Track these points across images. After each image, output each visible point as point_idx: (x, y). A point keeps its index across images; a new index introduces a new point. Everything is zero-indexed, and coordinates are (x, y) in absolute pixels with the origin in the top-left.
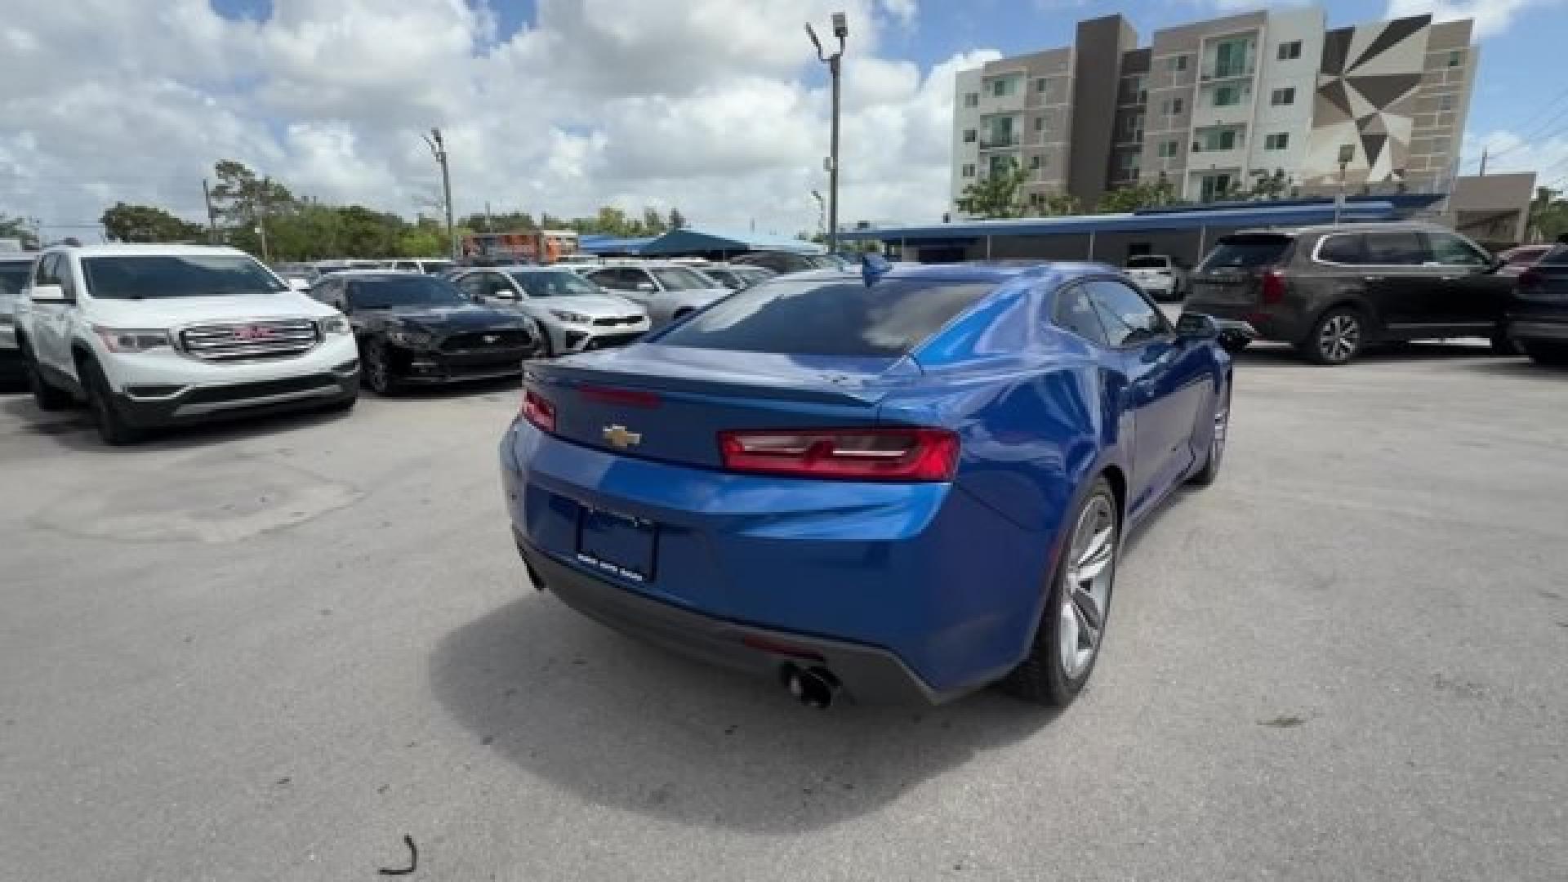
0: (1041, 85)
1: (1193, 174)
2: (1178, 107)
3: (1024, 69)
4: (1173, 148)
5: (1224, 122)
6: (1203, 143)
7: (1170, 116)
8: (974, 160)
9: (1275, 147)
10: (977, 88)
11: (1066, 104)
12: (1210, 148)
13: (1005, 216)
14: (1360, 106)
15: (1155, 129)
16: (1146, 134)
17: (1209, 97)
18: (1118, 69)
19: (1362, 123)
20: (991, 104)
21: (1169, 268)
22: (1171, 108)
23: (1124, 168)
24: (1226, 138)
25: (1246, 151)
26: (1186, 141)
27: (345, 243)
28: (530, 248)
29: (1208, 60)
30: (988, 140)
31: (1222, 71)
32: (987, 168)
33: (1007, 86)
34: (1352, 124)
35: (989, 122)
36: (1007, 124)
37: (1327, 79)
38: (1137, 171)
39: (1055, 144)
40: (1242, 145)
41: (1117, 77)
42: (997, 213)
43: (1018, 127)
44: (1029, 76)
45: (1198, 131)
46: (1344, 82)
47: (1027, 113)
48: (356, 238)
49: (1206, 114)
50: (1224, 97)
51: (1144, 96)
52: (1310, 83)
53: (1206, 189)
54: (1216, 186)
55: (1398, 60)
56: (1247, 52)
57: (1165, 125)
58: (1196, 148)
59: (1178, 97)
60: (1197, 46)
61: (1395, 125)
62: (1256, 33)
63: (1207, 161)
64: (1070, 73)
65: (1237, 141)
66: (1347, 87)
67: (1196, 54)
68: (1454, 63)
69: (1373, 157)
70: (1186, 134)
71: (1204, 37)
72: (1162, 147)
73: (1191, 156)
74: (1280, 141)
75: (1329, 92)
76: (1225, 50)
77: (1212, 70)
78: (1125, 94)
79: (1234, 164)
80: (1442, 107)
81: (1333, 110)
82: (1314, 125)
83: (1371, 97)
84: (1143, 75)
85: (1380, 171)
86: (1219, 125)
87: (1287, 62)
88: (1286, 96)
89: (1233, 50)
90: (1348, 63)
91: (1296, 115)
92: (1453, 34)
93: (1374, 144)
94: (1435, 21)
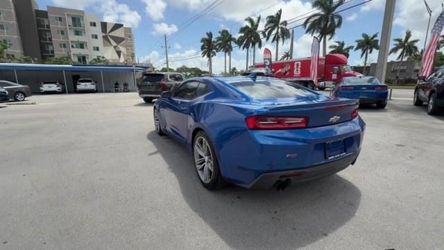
1: (74, 54)
2: (63, 33)
4: (64, 46)
5: (80, 41)
6: (75, 46)
7: (61, 36)
11: (14, 22)
12: (77, 47)
15: (57, 39)
16: (53, 39)
17: (72, 33)
18: (34, 15)
19: (115, 47)
21: (93, 83)
22: (60, 32)
23: (47, 50)
24: (82, 46)
25: (89, 50)
26: (69, 44)
29: (69, 21)
31: (75, 25)
34: (112, 48)
37: (104, 34)
38: (53, 52)
39: (13, 36)
40: (87, 48)
41: (35, 18)
45: (72, 42)
46: (108, 36)
49: (73, 37)
50: (77, 33)
51: (48, 26)
52: (100, 35)
53: (79, 59)
54: (83, 59)
55: (119, 33)
56: (82, 22)
57: (59, 38)
58: (72, 47)
59: (63, 30)
60: (64, 15)
61: (122, 49)
62: (83, 17)
63: (77, 51)
64: (13, 11)
65: (85, 47)
66: (109, 38)
67: (65, 19)
68: (130, 37)
69: (119, 56)
70: (68, 42)
71: (66, 14)
72: (61, 45)
73: (72, 49)
74: (97, 49)
75: (105, 38)
76: (74, 19)
77: (71, 23)
78: (39, 24)
79: (86, 53)
80: (130, 47)
81: (108, 43)
82: (104, 46)
83: (115, 41)
84: (45, 19)
85: (122, 60)
86: (78, 41)
87: (93, 27)
88: (96, 37)
89: (77, 20)
90: (108, 32)
91: (99, 42)
92: (128, 30)
93: (119, 53)
94: (124, 26)
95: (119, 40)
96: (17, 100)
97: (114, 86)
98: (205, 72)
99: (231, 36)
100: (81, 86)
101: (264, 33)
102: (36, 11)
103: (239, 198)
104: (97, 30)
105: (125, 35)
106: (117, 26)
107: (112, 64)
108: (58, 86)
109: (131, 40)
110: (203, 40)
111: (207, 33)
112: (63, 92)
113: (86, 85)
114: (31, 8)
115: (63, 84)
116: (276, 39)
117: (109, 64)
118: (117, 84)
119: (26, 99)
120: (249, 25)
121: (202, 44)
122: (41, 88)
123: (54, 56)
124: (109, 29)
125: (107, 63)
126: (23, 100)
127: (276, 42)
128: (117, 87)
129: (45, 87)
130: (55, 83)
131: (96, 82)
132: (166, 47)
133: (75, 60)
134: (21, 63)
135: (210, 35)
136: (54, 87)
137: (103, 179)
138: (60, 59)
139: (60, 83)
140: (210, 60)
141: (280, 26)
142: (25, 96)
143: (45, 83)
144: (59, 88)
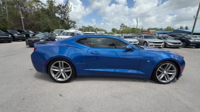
27: (131, 32)
28: (148, 33)
48: (133, 31)
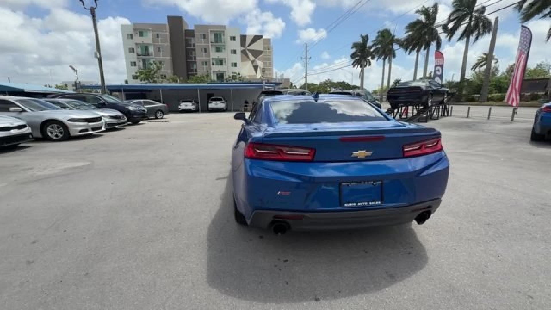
0: (158, 35)
1: (213, 72)
2: (205, 51)
3: (150, 29)
4: (206, 64)
5: (220, 57)
6: (215, 63)
7: (204, 53)
8: (135, 60)
9: (234, 66)
10: (132, 32)
11: (168, 44)
12: (217, 64)
13: (155, 82)
14: (252, 58)
15: (200, 57)
16: (197, 58)
17: (214, 49)
18: (184, 35)
19: (253, 62)
20: (138, 39)
21: (223, 101)
22: (203, 50)
23: (192, 68)
24: (221, 62)
25: (227, 67)
26: (210, 62)
29: (212, 37)
30: (140, 53)
31: (216, 42)
32: (141, 64)
33: (144, 34)
34: (250, 63)
35: (139, 46)
36: (146, 48)
37: (243, 48)
38: (196, 70)
39: (166, 57)
40: (225, 65)
41: (184, 38)
42: (152, 81)
43: (151, 50)
44: (152, 31)
45: (213, 59)
46: (247, 50)
47: (154, 45)
49: (214, 54)
50: (218, 50)
51: (194, 45)
52: (239, 49)
53: (218, 77)
54: (221, 76)
55: (258, 46)
56: (223, 37)
57: (202, 56)
58: (213, 64)
59: (205, 47)
60: (208, 32)
61: (260, 64)
62: (223, 32)
63: (216, 68)
64: (168, 33)
65: (224, 63)
66: (248, 52)
67: (208, 35)
68: (269, 49)
69: (256, 71)
70: (209, 60)
71: (209, 30)
72: (203, 63)
73: (212, 67)
74: (235, 65)
75: (244, 52)
76: (216, 35)
77: (213, 40)
78: (187, 44)
79: (224, 70)
80: (268, 60)
81: (245, 58)
82: (242, 61)
83: (253, 55)
84: (192, 38)
85: (259, 75)
86: (218, 58)
87: (233, 42)
88: (234, 52)
89: (218, 36)
90: (247, 45)
91: (237, 58)
92: (268, 41)
93: (256, 68)
94: (264, 37)
95: (256, 53)
96: (157, 118)
97: (244, 105)
98: (355, 87)
99: (394, 36)
100: (213, 105)
101: (445, 27)
102: (186, 31)
103: (261, 237)
104: (237, 45)
105: (264, 47)
106: (257, 38)
107: (247, 81)
108: (193, 104)
109: (270, 52)
110: (355, 45)
111: (362, 36)
112: (196, 111)
113: (216, 104)
114: (182, 29)
115: (197, 103)
116: (467, 34)
117: (245, 81)
118: (246, 102)
119: (164, 117)
120: (422, 18)
121: (354, 50)
122: (180, 107)
123: (196, 74)
124: (248, 41)
125: (242, 80)
126: (162, 118)
127: (465, 39)
128: (246, 106)
129: (183, 106)
130: (190, 102)
131: (226, 101)
132: (306, 58)
133: (214, 77)
134: (170, 82)
135: (365, 39)
136: (189, 106)
137: (161, 196)
138: (201, 77)
139: (195, 101)
140: (362, 72)
141: (474, 14)
142: (163, 115)
143: (183, 102)
144: (193, 107)
